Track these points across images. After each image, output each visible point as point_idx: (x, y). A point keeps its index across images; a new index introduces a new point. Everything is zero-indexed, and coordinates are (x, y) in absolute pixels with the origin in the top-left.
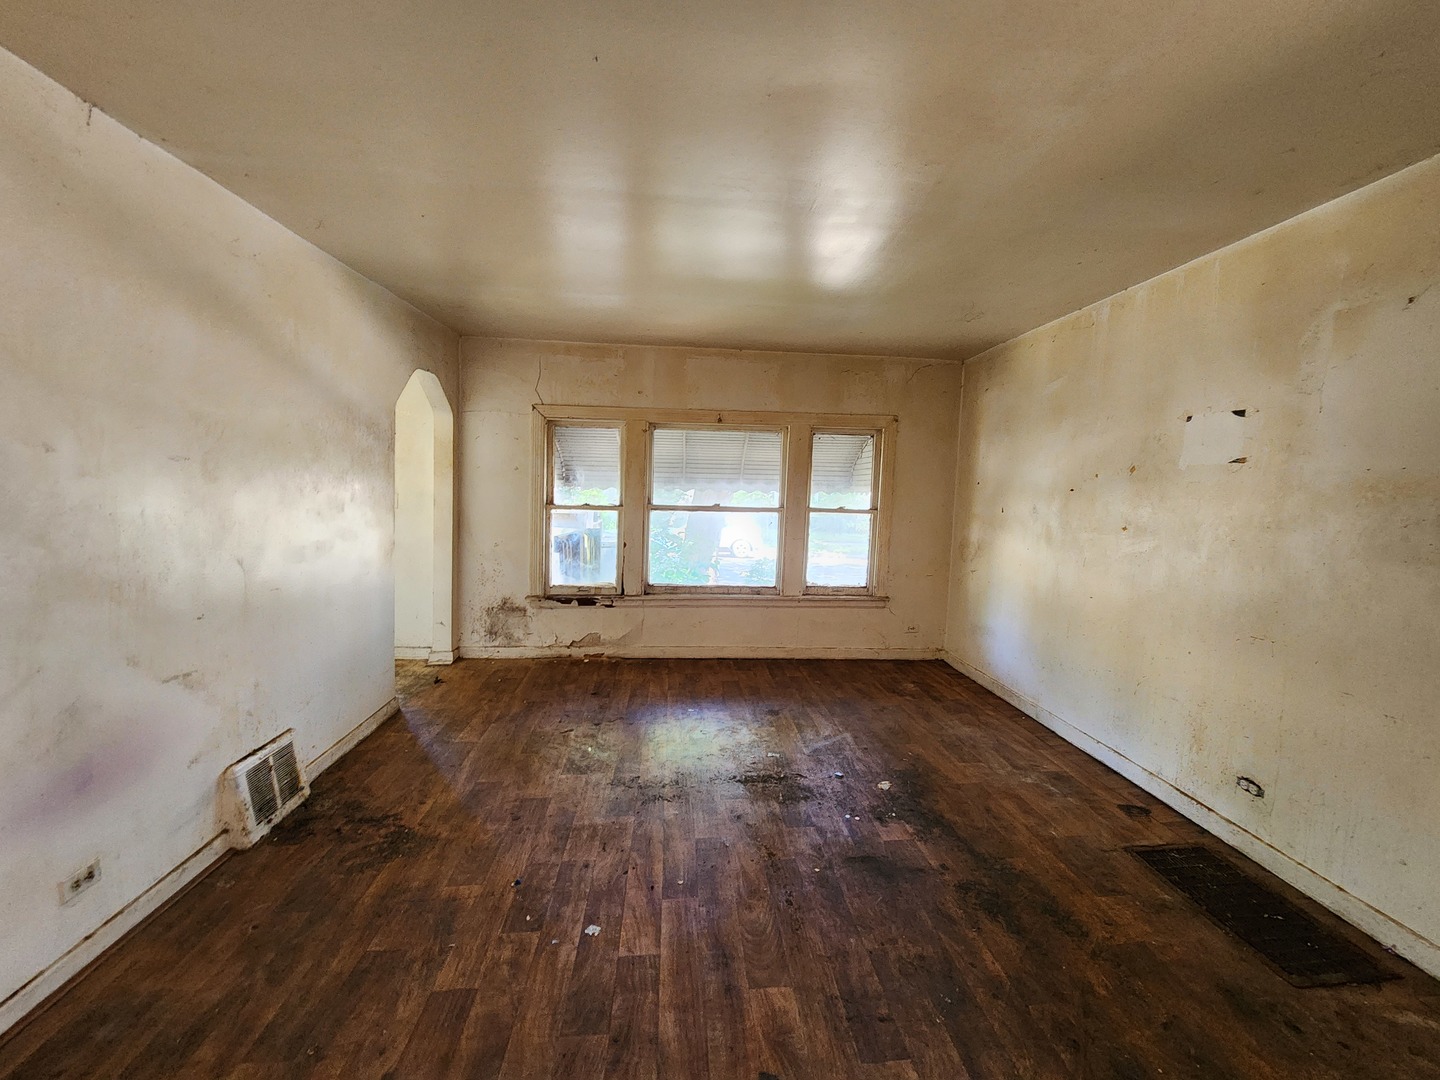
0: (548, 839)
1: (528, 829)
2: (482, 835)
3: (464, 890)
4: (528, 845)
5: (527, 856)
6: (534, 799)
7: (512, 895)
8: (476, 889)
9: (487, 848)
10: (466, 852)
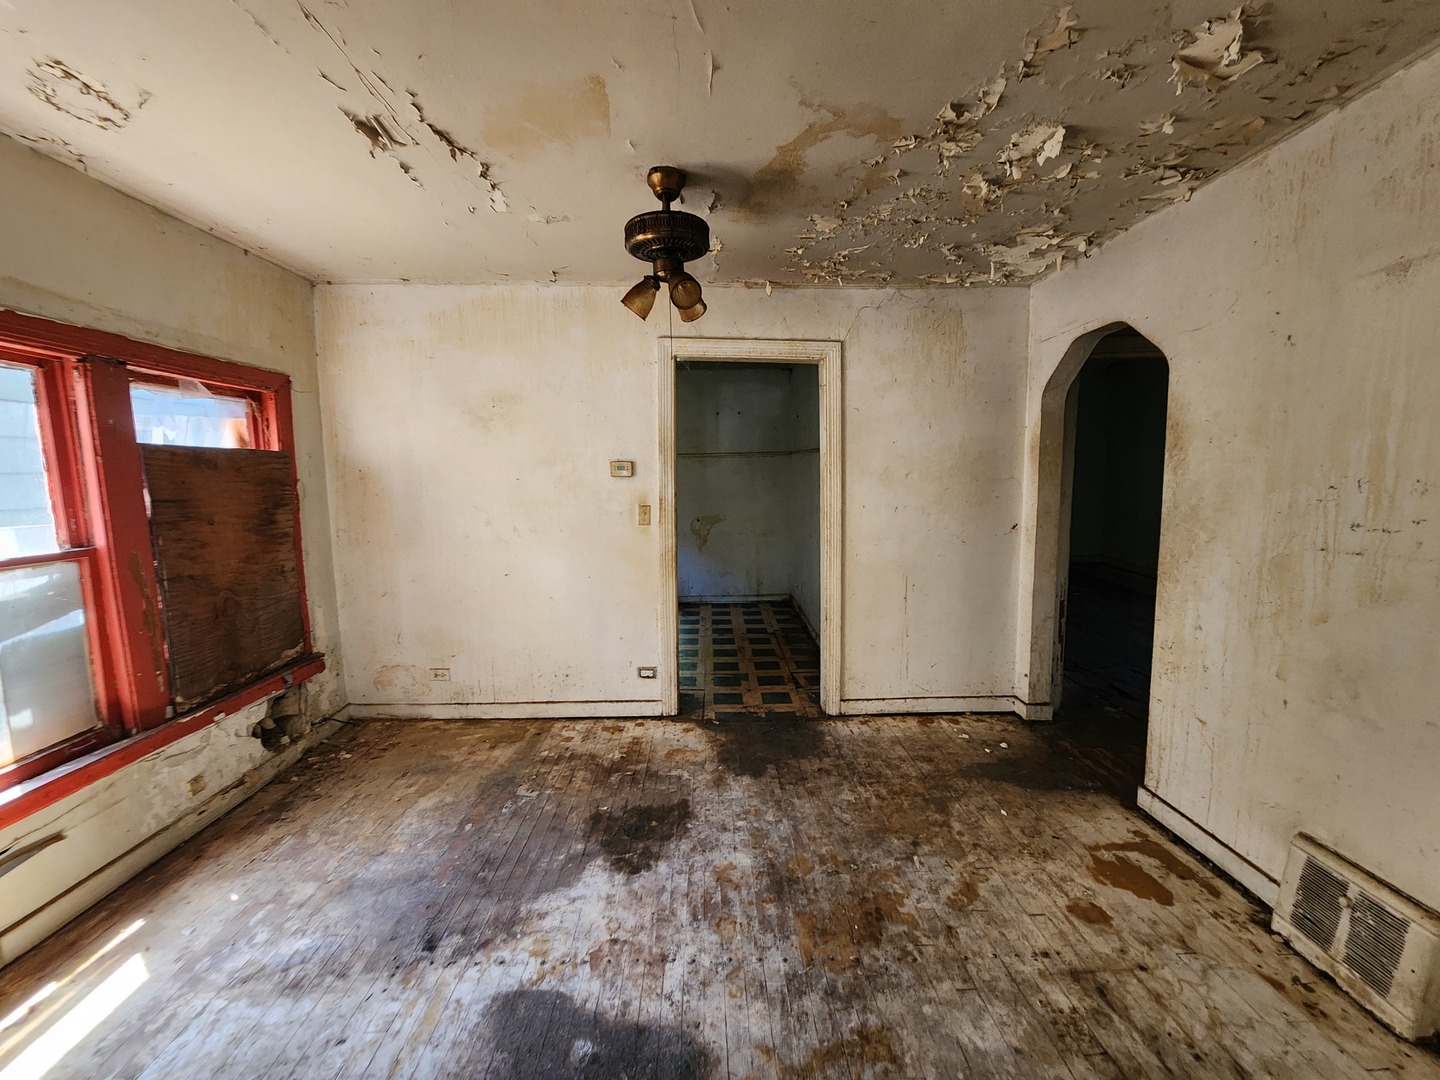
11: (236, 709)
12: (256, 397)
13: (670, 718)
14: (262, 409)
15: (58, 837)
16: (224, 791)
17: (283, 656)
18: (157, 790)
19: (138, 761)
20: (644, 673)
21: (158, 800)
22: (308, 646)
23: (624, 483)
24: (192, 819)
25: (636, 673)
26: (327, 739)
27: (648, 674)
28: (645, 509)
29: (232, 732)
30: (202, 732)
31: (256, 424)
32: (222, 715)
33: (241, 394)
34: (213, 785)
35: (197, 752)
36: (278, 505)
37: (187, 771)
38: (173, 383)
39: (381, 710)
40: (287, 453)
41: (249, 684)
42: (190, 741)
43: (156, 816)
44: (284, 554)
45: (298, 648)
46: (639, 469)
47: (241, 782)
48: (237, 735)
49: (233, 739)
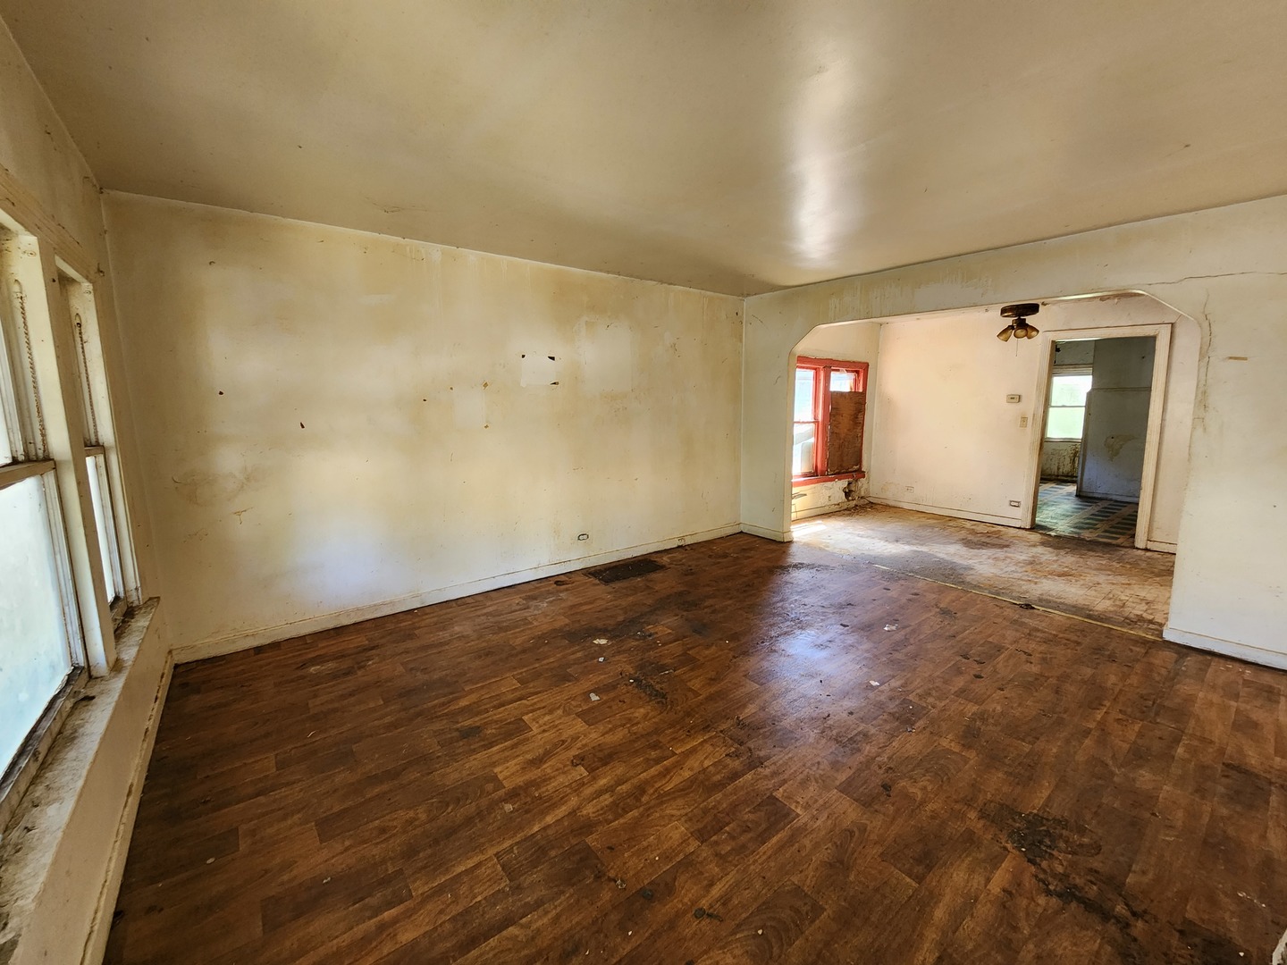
0: (868, 748)
1: (880, 768)
2: (929, 788)
3: (956, 748)
4: (889, 752)
5: (894, 744)
6: (856, 800)
7: (918, 724)
8: (945, 743)
9: (927, 771)
10: (949, 779)
11: (838, 480)
12: (857, 372)
13: (1026, 529)
14: (858, 376)
16: (835, 504)
17: (853, 467)
19: (820, 484)
20: (1013, 504)
22: (860, 468)
23: (1014, 405)
24: (828, 508)
25: (1008, 503)
26: (862, 505)
27: (1016, 504)
28: (1024, 419)
29: (836, 488)
30: (832, 483)
31: (856, 381)
33: (853, 372)
34: (833, 501)
35: (830, 488)
36: (860, 412)
37: (828, 493)
38: (838, 370)
39: (883, 501)
40: (864, 393)
41: (843, 472)
42: (829, 484)
44: (859, 430)
45: (858, 466)
46: (1023, 399)
47: (839, 504)
48: (838, 489)
49: (836, 490)
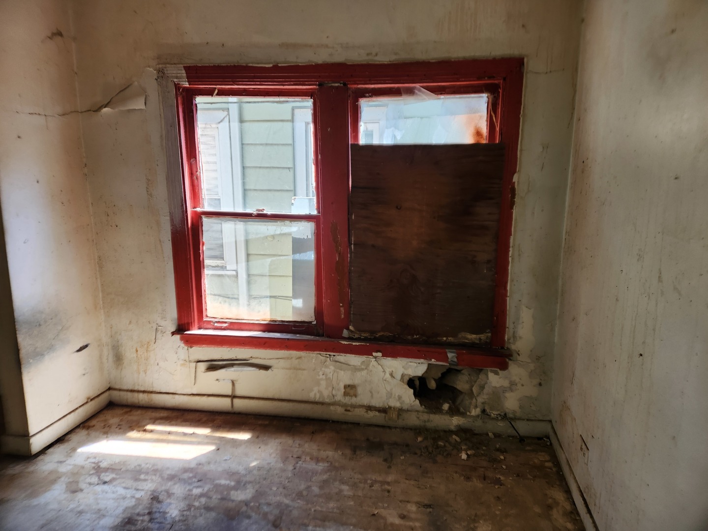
11: (394, 355)
15: (266, 368)
16: (369, 408)
17: (460, 336)
18: (324, 377)
19: (316, 352)
21: (323, 383)
22: (499, 339)
24: (340, 410)
26: (494, 434)
29: (388, 371)
30: (363, 358)
32: (380, 354)
34: (363, 398)
35: (356, 369)
37: (345, 378)
41: (414, 343)
42: (355, 360)
43: (320, 392)
45: (483, 337)
47: (384, 410)
48: (391, 375)
49: (388, 376)
